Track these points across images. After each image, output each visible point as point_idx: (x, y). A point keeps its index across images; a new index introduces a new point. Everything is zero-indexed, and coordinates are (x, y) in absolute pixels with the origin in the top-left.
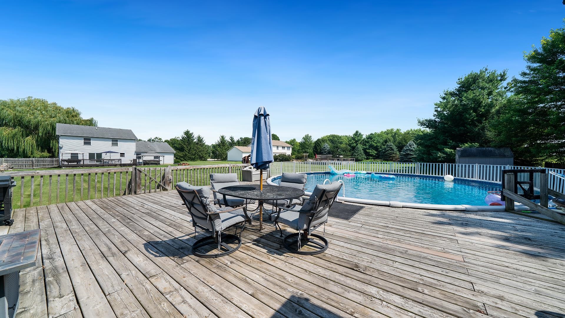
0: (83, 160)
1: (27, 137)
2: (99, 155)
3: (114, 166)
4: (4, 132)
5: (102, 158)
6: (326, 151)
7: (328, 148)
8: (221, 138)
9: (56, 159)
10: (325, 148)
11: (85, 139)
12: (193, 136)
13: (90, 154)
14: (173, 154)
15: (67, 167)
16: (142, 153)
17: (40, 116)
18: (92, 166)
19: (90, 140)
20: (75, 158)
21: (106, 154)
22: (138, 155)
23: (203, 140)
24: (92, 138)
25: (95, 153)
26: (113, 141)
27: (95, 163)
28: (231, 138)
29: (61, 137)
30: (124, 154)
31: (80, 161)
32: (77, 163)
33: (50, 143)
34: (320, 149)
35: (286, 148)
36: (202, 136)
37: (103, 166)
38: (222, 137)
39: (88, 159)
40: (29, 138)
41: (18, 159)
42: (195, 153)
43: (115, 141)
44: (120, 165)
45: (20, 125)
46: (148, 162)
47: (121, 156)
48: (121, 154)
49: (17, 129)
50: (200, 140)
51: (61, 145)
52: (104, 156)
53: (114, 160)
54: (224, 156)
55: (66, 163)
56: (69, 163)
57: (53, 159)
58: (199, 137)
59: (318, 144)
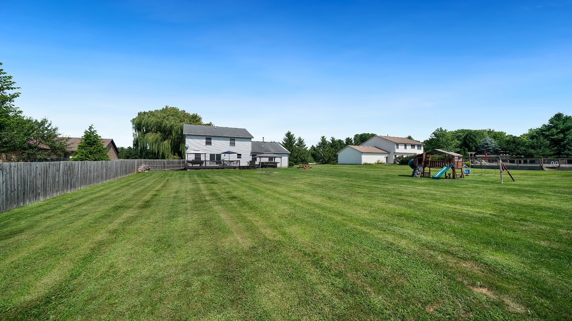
0: (206, 161)
1: (164, 141)
2: (219, 156)
3: (233, 168)
4: (150, 137)
5: (222, 159)
6: (490, 148)
7: (493, 145)
8: (322, 139)
9: (183, 160)
10: (487, 144)
11: (207, 139)
12: (294, 137)
13: (211, 155)
14: (287, 155)
15: (191, 169)
16: (257, 154)
17: (173, 121)
18: (213, 169)
19: (210, 139)
20: (198, 159)
21: (225, 155)
22: (254, 155)
23: (304, 141)
24: (213, 137)
25: (215, 154)
26: (231, 140)
27: (215, 165)
28: (333, 138)
29: (187, 137)
30: (240, 155)
31: (203, 162)
32: (200, 165)
33: (179, 146)
34: (475, 146)
35: (416, 147)
36: (302, 138)
37: (223, 168)
38: (323, 137)
39: (209, 160)
40: (166, 142)
41: (153, 160)
42: (297, 155)
43: (233, 140)
44: (239, 168)
45: (160, 131)
46: (265, 164)
47: (238, 157)
48: (238, 155)
49: (158, 135)
50: (301, 142)
51: (187, 145)
52: (223, 157)
53: (233, 161)
54: (326, 159)
55: (190, 165)
56: (194, 164)
57: (180, 160)
58: (300, 139)
59: (472, 139)
